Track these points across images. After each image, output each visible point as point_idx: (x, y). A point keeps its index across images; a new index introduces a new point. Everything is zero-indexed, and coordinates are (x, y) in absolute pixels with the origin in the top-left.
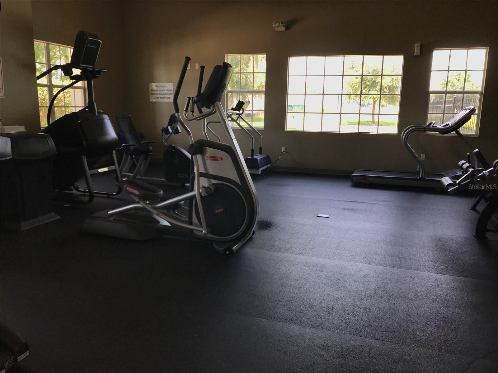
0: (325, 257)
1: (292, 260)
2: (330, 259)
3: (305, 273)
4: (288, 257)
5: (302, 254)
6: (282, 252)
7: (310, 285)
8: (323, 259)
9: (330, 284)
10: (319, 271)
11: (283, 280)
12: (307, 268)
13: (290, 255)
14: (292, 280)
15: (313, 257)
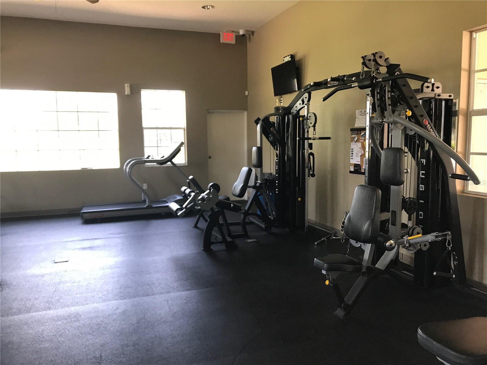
0: (76, 304)
1: (39, 319)
2: (83, 305)
3: (59, 328)
4: (33, 317)
5: (50, 309)
6: (24, 314)
7: (69, 340)
8: (75, 307)
9: (90, 332)
10: (75, 321)
11: (34, 346)
12: (59, 323)
13: (34, 314)
14: (45, 341)
15: (63, 308)
